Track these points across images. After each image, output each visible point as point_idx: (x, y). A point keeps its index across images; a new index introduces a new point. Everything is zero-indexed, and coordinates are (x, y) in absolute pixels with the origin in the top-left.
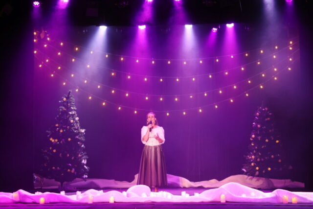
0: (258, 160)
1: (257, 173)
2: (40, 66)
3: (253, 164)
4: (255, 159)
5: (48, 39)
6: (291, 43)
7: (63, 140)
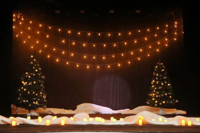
0: (157, 96)
1: (156, 105)
2: (17, 36)
3: (153, 99)
4: (155, 95)
5: (22, 19)
6: (176, 23)
7: (31, 83)
